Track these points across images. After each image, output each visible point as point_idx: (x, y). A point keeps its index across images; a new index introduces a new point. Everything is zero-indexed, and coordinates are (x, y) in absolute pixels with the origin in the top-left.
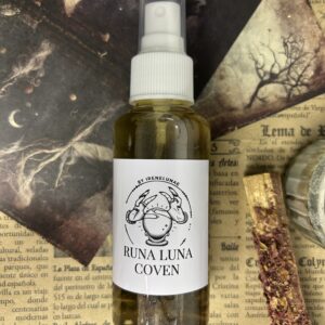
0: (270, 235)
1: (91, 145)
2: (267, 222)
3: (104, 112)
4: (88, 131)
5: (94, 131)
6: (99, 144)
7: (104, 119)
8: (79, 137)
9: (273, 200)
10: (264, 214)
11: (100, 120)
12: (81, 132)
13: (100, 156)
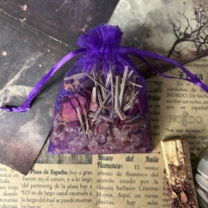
0: (180, 185)
1: (21, 87)
2: (178, 176)
3: (28, 62)
4: (17, 77)
5: (21, 77)
6: (26, 85)
7: (28, 67)
8: (11, 82)
9: (183, 160)
10: (175, 170)
11: (25, 67)
12: (12, 78)
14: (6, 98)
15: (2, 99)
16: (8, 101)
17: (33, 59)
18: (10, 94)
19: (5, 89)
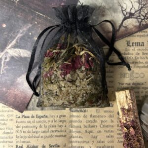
1: (17, 50)
3: (21, 31)
4: (14, 42)
5: (17, 42)
11: (19, 35)
12: (10, 43)
13: (22, 55)
14: (6, 58)
15: (3, 59)
16: (8, 60)
17: (25, 29)
19: (5, 51)
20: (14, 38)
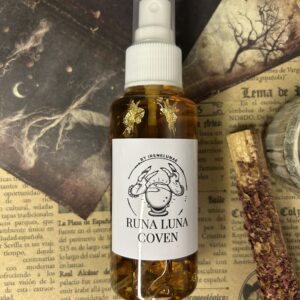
0: (252, 186)
2: (250, 175)
3: (97, 82)
4: (83, 99)
5: (88, 100)
6: (94, 110)
7: (97, 88)
8: (76, 105)
9: (254, 155)
10: (246, 168)
11: (94, 89)
12: (77, 100)
13: (95, 122)
14: (67, 125)
15: (63, 125)
16: (70, 128)
17: (104, 79)
18: (73, 120)
19: (67, 113)
20: (85, 92)
